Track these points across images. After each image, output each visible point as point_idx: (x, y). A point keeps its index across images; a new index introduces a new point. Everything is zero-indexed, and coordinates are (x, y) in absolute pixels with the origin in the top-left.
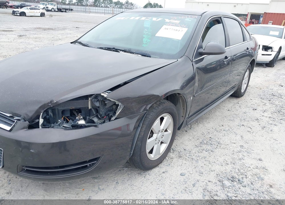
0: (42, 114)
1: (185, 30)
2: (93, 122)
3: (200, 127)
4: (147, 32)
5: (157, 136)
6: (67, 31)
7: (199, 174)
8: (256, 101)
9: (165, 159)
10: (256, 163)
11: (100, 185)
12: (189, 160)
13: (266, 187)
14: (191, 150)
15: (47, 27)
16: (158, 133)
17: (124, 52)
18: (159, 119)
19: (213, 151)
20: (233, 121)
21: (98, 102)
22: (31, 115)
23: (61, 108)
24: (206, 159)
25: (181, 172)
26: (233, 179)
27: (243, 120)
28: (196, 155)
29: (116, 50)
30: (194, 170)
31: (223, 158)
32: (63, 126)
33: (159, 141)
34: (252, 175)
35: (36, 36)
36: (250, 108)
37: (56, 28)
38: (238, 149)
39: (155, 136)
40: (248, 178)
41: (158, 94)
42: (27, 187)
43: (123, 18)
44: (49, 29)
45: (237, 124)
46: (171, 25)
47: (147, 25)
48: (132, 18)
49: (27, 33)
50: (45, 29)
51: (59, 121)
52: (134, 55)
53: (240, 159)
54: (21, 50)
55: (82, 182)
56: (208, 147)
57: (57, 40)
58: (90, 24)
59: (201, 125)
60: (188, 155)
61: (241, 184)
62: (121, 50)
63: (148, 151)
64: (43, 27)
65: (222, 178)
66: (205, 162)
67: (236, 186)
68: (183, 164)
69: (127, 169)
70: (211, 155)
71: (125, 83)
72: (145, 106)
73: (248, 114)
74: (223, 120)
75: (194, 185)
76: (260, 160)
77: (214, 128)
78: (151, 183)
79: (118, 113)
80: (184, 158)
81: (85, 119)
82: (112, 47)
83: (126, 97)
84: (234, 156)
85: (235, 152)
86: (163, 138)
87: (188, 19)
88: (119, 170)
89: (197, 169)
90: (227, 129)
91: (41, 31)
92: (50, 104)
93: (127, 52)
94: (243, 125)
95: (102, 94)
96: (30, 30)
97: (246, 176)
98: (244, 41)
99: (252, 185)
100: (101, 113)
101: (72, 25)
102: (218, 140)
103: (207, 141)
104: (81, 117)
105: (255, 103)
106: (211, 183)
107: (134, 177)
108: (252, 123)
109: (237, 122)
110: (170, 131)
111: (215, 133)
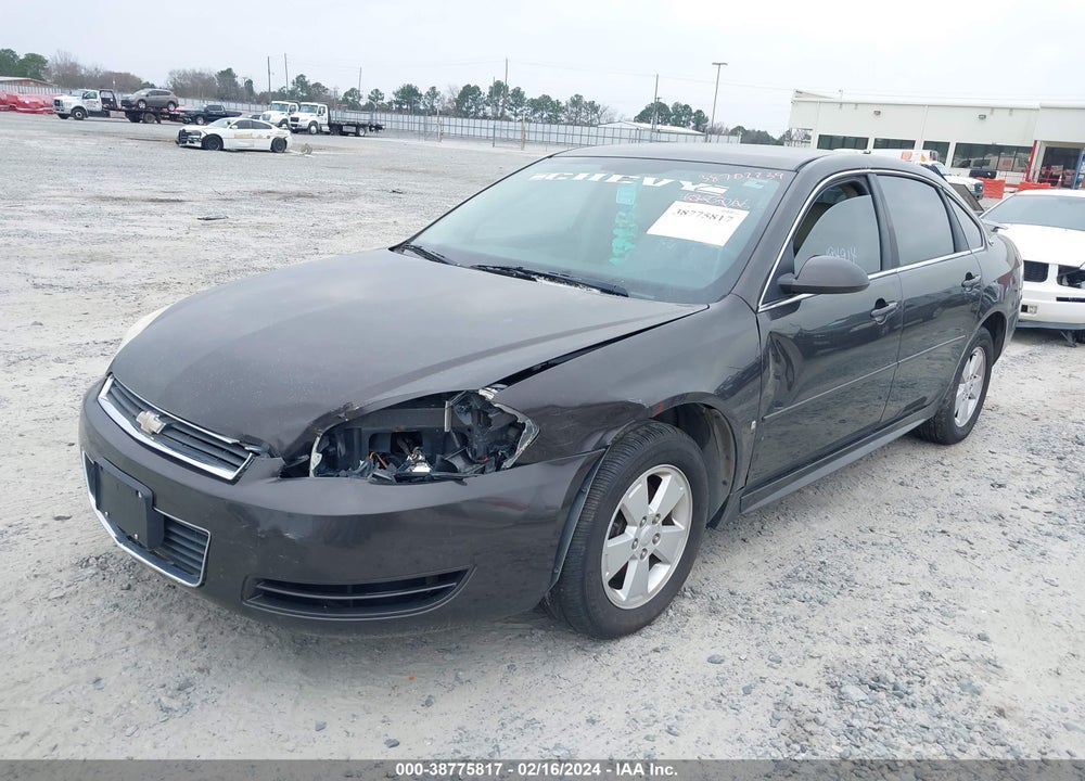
0: (318, 439)
1: (741, 216)
2: (453, 469)
3: (793, 531)
4: (626, 222)
5: (638, 532)
6: (363, 204)
7: (769, 662)
8: (1011, 460)
9: (664, 615)
10: (963, 645)
11: (460, 670)
12: (743, 624)
13: (982, 714)
14: (754, 595)
15: (293, 188)
16: (641, 525)
17: (551, 280)
18: (644, 477)
19: (825, 601)
20: (912, 517)
21: (469, 415)
22: (288, 441)
23: (368, 429)
24: (797, 624)
25: (713, 652)
26: (876, 684)
27: (948, 517)
28: (766, 609)
29: (527, 275)
30: (754, 651)
31: (855, 624)
32: (374, 476)
33: (645, 550)
34: (944, 676)
35: (259, 219)
36: (983, 481)
37: (323, 193)
38: (912, 603)
39: (631, 531)
40: (926, 686)
41: (640, 401)
42: (253, 659)
43: (551, 177)
44: (299, 196)
45: (924, 526)
46: (699, 202)
47: (625, 197)
48: (581, 177)
49: (228, 210)
50: (286, 197)
51: (362, 462)
52: (578, 288)
53: (914, 632)
54: (214, 268)
55: (409, 658)
56: (810, 591)
57: (326, 235)
58: (441, 179)
59: (796, 525)
60: (740, 607)
61: (901, 697)
62: (540, 275)
63: (607, 575)
64: (281, 188)
65: (840, 676)
66: (793, 632)
67: (885, 702)
68: (720, 633)
69: (543, 632)
70: (815, 613)
71: (546, 366)
72: (601, 435)
73: (970, 498)
74: (877, 512)
75: (747, 691)
76: (982, 638)
77: (840, 536)
78: (614, 675)
79: (521, 449)
80: (725, 616)
81: (430, 461)
82: (515, 266)
83: (546, 404)
84: (895, 622)
85: (899, 610)
86: (657, 544)
87: (753, 183)
88: (520, 636)
89: (765, 649)
90: (886, 540)
91: (275, 202)
92: (342, 415)
93: (560, 282)
94: (943, 532)
95: (482, 393)
96: (239, 200)
97: (923, 678)
98: (955, 251)
99: (937, 705)
100: (475, 446)
101: (377, 181)
102: (848, 573)
103: (809, 573)
104: (420, 458)
105: (1002, 466)
106: (803, 688)
107: (564, 656)
108: (978, 527)
109: (925, 521)
110: (682, 525)
111: (843, 550)
